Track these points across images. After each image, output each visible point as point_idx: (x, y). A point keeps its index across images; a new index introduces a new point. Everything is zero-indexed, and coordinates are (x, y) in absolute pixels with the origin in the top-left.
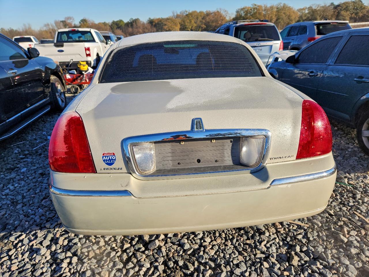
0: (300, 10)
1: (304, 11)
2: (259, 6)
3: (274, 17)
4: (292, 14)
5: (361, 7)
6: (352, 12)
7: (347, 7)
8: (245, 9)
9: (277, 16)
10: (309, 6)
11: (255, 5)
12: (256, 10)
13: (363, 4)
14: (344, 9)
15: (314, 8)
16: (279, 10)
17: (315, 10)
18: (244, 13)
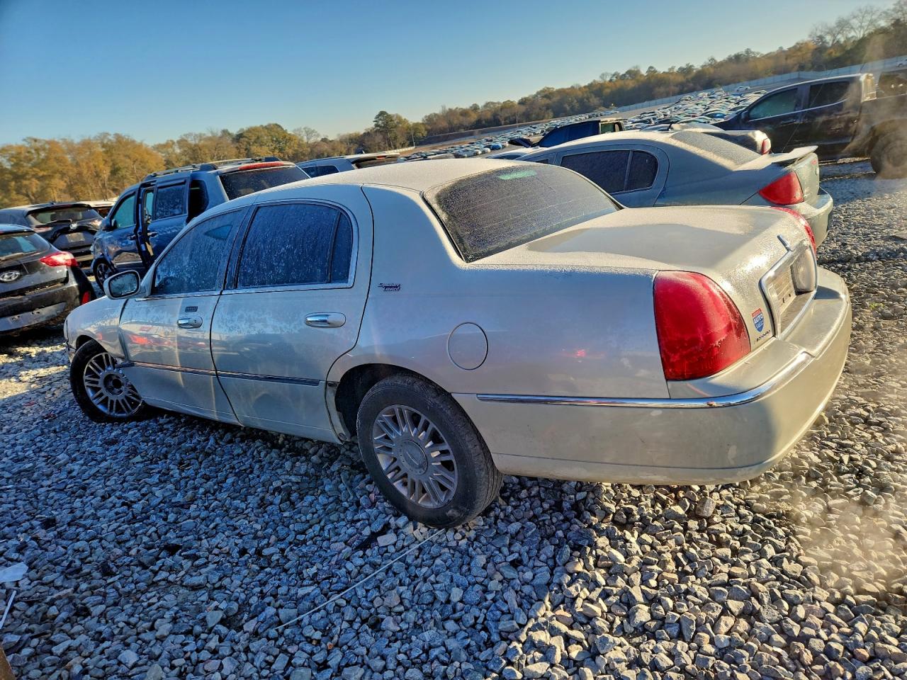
0: (159, 148)
1: (170, 150)
2: (48, 143)
3: (101, 166)
4: (147, 157)
5: (285, 137)
6: (273, 147)
7: (258, 138)
8: (6, 150)
9: (111, 164)
10: (179, 139)
11: (36, 141)
12: (43, 155)
13: (286, 131)
14: (255, 142)
15: (191, 141)
16: (109, 149)
17: (195, 145)
18: (9, 160)
